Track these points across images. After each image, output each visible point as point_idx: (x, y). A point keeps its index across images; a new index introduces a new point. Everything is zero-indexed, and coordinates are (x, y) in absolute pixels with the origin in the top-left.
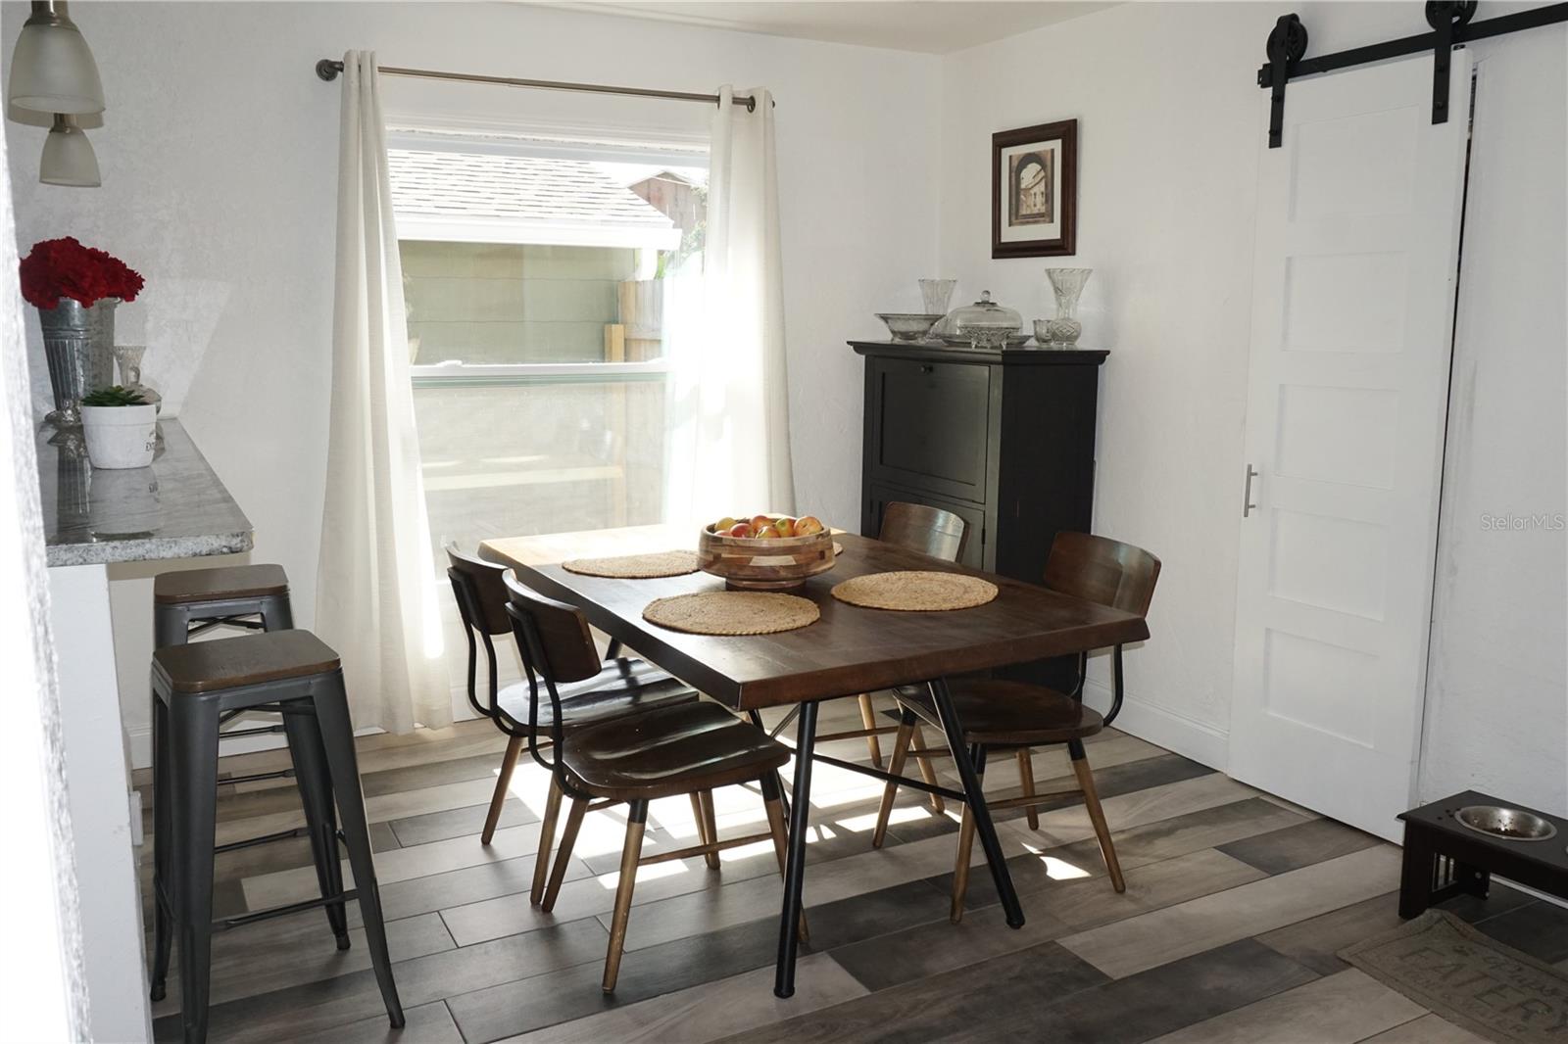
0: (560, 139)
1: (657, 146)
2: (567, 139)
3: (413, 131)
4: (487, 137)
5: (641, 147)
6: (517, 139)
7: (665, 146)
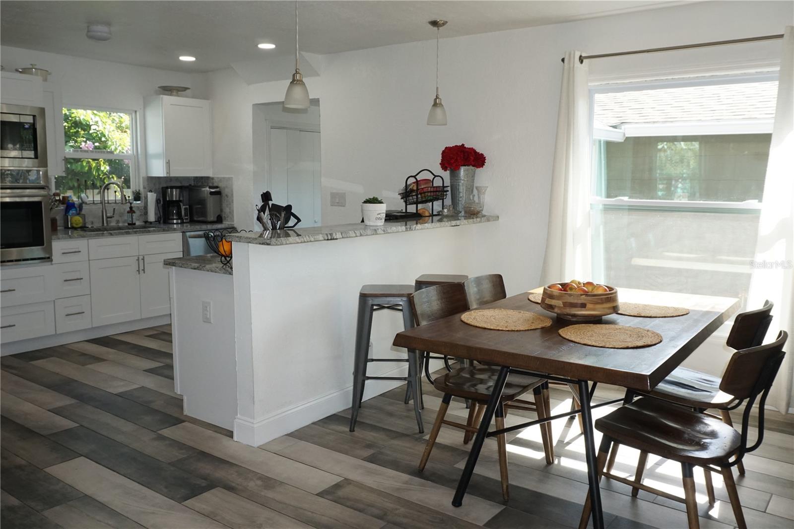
0: (688, 76)
1: (753, 71)
2: (692, 76)
3: (608, 84)
4: (646, 81)
5: (742, 74)
6: (662, 80)
7: (759, 70)
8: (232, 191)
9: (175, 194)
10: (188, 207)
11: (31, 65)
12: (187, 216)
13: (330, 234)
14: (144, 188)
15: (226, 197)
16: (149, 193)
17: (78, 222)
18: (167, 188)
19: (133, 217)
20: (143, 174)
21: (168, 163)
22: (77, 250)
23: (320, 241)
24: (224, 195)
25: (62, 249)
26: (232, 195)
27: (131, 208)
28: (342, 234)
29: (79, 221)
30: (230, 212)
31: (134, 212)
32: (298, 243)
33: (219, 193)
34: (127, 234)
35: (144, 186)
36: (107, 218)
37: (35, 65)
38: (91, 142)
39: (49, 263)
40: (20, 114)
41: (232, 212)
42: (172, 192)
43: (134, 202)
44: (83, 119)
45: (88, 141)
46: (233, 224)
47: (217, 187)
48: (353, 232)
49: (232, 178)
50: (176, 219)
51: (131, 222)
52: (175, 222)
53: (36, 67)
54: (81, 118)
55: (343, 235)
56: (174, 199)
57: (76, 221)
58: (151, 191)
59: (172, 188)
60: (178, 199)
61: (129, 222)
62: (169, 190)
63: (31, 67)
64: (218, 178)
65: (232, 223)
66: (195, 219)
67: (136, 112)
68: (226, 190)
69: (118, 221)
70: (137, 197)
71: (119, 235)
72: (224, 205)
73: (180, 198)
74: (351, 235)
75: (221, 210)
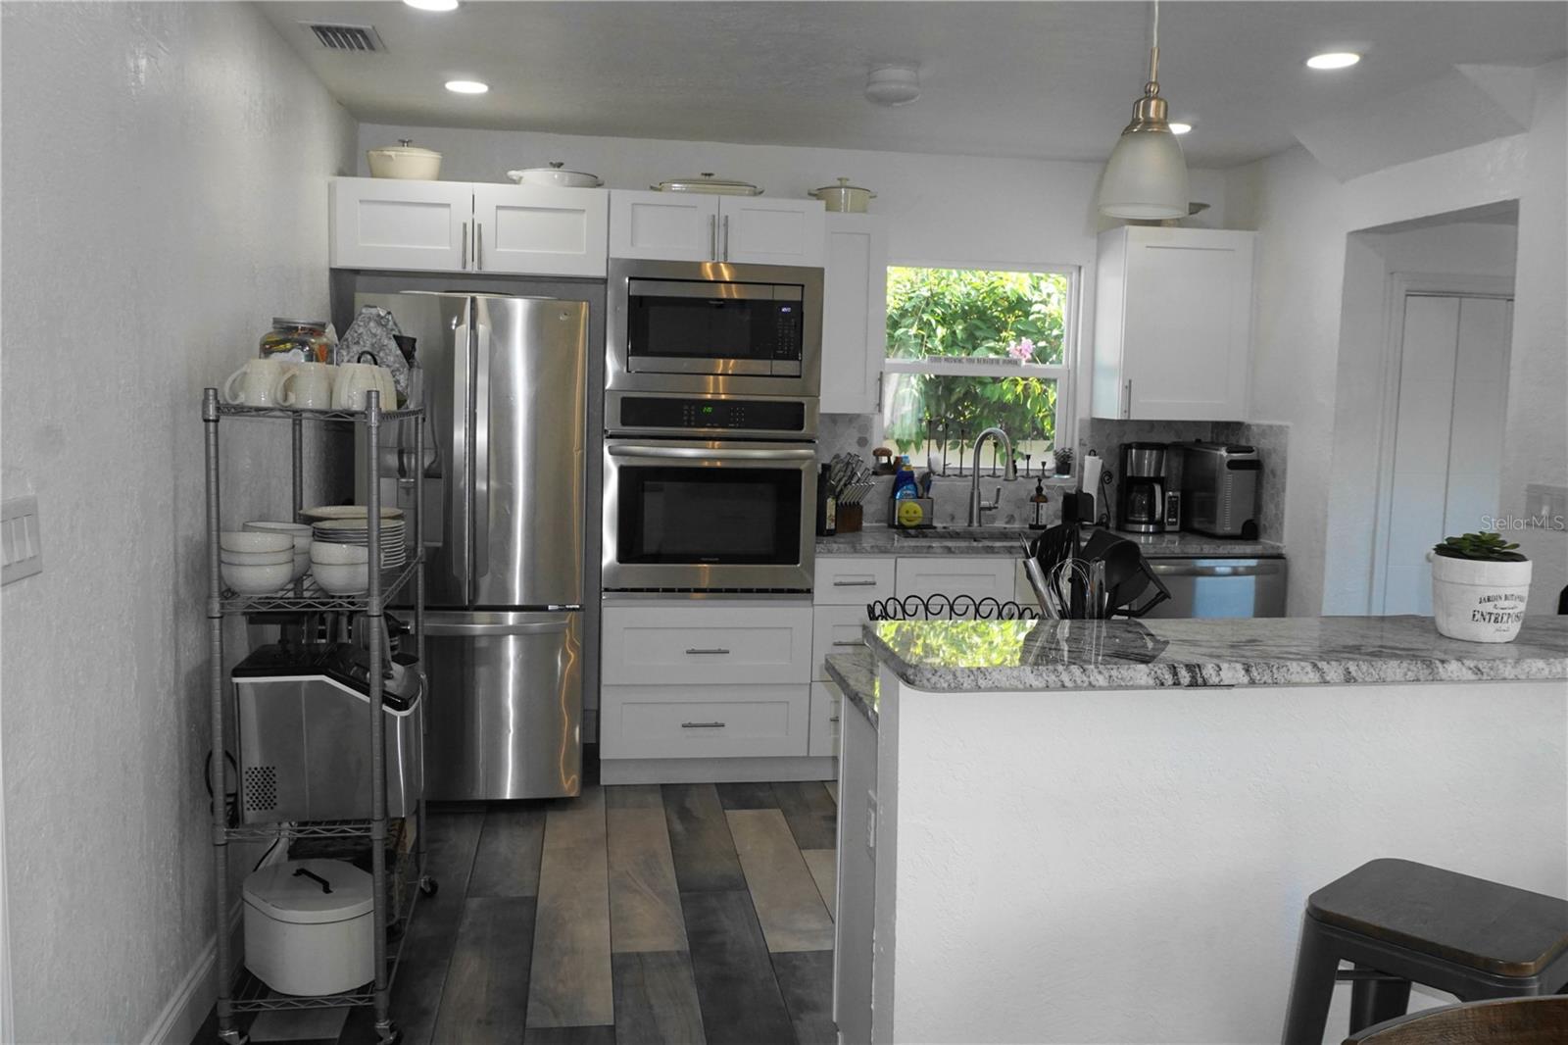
8: (1284, 461)
9: (1147, 464)
10: (1178, 494)
11: (840, 179)
12: (1176, 517)
13: (1189, 667)
14: (1082, 444)
15: (1271, 476)
16: (1087, 457)
17: (911, 514)
18: (1129, 447)
19: (1040, 511)
20: (1083, 414)
21: (1128, 388)
22: (870, 580)
23: (1141, 688)
24: (1267, 470)
25: (836, 575)
26: (1284, 471)
27: (1039, 489)
28: (1247, 671)
29: (915, 512)
30: (1276, 514)
31: (1046, 500)
32: (1031, 688)
33: (1256, 465)
34: (987, 552)
35: (1081, 440)
36: (981, 509)
37: (847, 180)
38: (1030, 340)
39: (808, 602)
40: (773, 284)
41: (1279, 518)
42: (1140, 459)
43: (1056, 476)
44: (1013, 290)
45: (1023, 338)
46: (1278, 547)
47: (1250, 450)
48: (1309, 668)
49: (1287, 427)
50: (1145, 523)
51: (1035, 523)
52: (1143, 530)
53: (848, 184)
54: (1007, 289)
55: (1255, 674)
56: (1145, 475)
57: (907, 512)
58: (1093, 453)
59: (1142, 446)
60: (1152, 475)
61: (1031, 523)
62: (1134, 451)
63: (838, 183)
64: (1258, 426)
65: (1278, 544)
66: (1196, 526)
67: (1080, 268)
68: (1274, 456)
69: (1012, 516)
70: (1064, 464)
71: (968, 553)
72: (1266, 497)
73: (1158, 469)
74: (1295, 678)
75: (1258, 508)
